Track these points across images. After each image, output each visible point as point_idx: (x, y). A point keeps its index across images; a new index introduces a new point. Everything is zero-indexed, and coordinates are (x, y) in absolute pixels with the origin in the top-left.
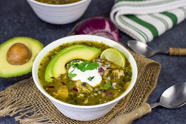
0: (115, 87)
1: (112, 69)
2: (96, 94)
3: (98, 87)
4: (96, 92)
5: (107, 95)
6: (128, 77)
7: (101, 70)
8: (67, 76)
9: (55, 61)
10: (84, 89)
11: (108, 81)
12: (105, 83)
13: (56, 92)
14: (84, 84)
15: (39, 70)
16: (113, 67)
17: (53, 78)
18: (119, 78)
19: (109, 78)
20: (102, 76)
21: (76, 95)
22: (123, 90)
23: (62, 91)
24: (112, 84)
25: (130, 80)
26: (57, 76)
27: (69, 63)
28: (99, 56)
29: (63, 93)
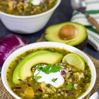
0: (76, 88)
1: (73, 72)
2: (59, 95)
3: (61, 88)
4: (60, 92)
5: (69, 95)
6: (87, 78)
7: (63, 73)
8: (33, 78)
9: (22, 65)
10: (49, 90)
11: (70, 82)
12: (67, 84)
13: (23, 93)
14: (48, 86)
15: (8, 73)
16: (74, 70)
17: (20, 80)
18: (80, 79)
19: (71, 80)
20: (64, 78)
21: (41, 96)
22: (84, 91)
23: (28, 92)
24: (73, 85)
25: (89, 81)
26: (24, 78)
27: (34, 66)
28: (61, 61)
29: (30, 94)
